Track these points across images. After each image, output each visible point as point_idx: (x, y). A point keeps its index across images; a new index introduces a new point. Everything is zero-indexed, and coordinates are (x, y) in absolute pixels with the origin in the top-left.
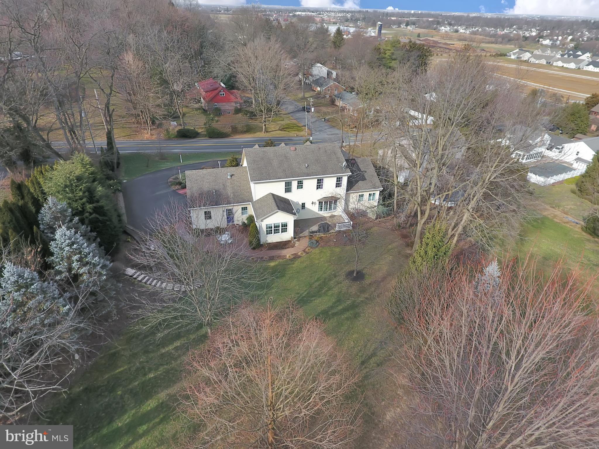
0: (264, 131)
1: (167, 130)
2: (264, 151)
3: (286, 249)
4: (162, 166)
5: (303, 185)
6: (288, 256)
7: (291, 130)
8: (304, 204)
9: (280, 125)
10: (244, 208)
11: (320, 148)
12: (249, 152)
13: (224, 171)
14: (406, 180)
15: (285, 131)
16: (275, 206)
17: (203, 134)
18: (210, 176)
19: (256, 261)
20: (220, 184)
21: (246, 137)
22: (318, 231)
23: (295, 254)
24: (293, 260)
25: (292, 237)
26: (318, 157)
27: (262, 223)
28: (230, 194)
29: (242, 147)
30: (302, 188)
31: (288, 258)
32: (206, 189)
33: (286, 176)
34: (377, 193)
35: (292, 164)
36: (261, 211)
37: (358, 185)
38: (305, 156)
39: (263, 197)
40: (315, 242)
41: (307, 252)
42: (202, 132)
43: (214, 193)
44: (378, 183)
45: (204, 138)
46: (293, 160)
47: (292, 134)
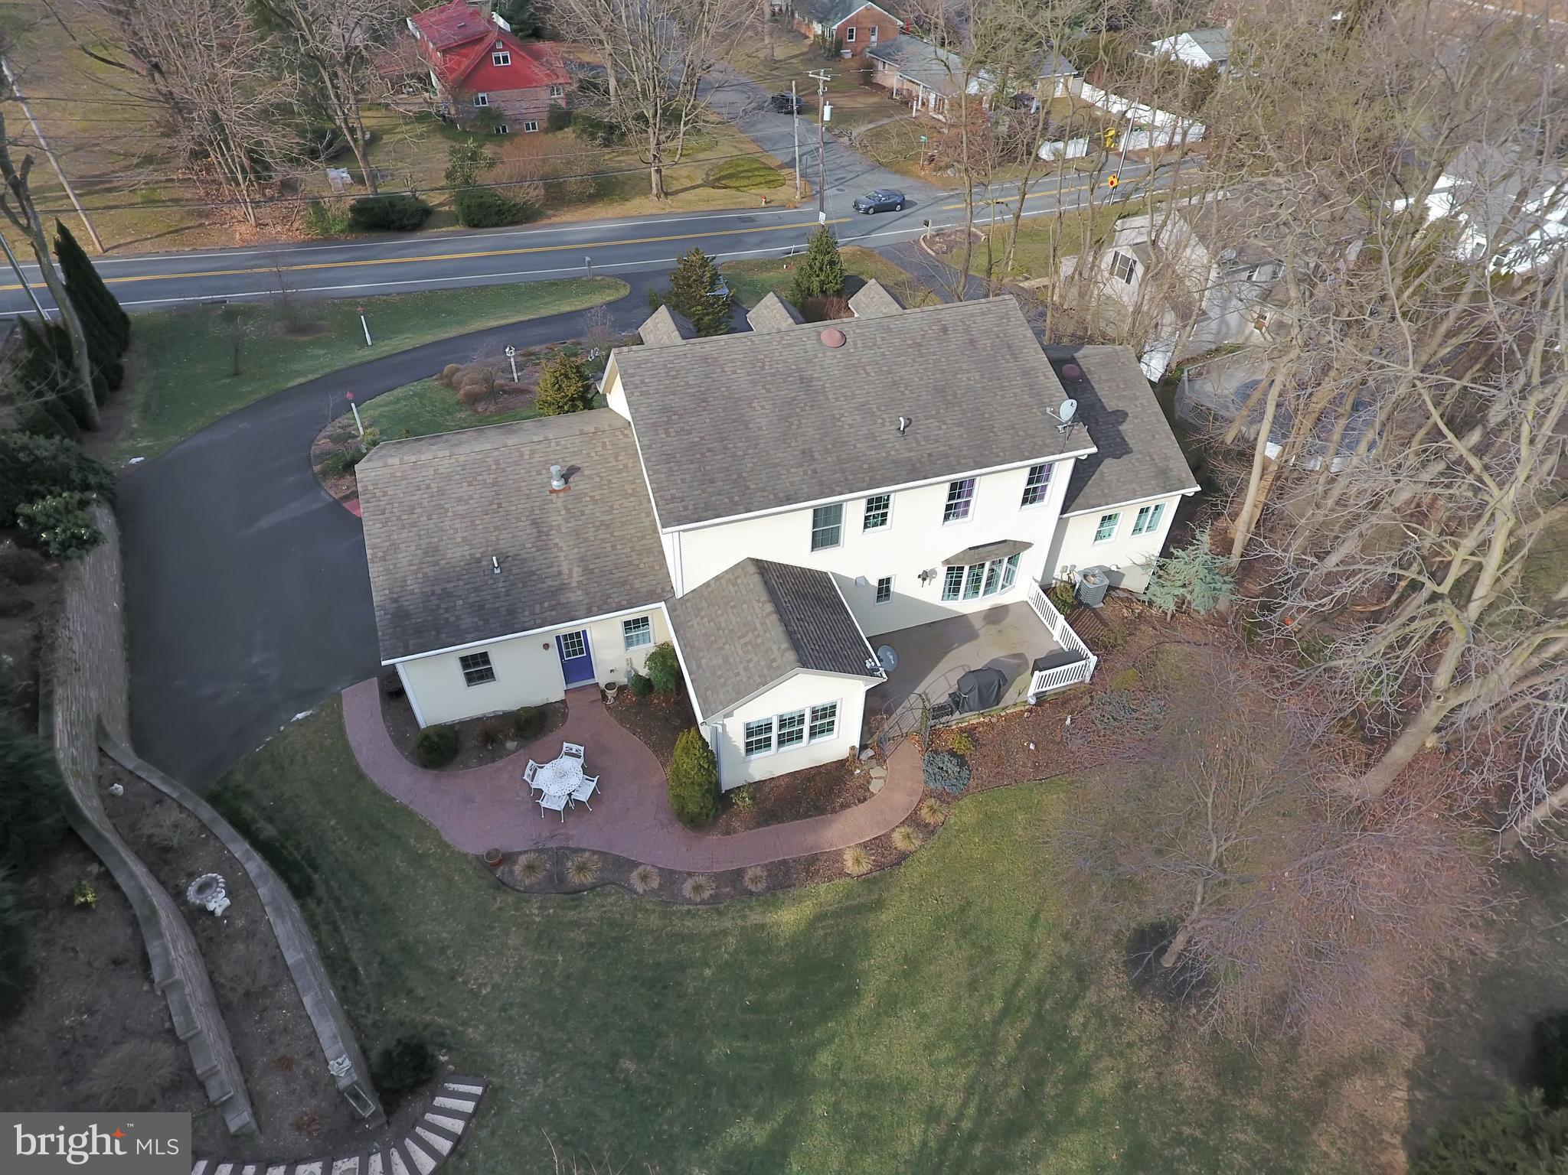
0: (654, 191)
1: (316, 203)
2: (704, 359)
3: (834, 811)
4: (297, 367)
5: (890, 511)
6: (849, 857)
7: (745, 182)
8: (888, 580)
9: (707, 167)
10: (636, 621)
11: (945, 330)
12: (639, 365)
15: (726, 187)
16: (785, 645)
17: (447, 212)
18: (470, 484)
19: (715, 899)
20: (518, 519)
21: (597, 217)
22: (957, 704)
23: (878, 845)
24: (875, 881)
25: (853, 748)
26: (943, 371)
27: (726, 721)
28: (571, 570)
29: (588, 259)
30: (883, 522)
31: (850, 866)
32: (456, 553)
33: (821, 484)
34: (1171, 504)
35: (839, 420)
36: (717, 661)
37: (1102, 479)
38: (889, 372)
39: (717, 579)
40: (952, 767)
41: (927, 825)
42: (441, 204)
43: (497, 571)
44: (1180, 464)
45: (451, 229)
46: (837, 400)
47: (752, 197)
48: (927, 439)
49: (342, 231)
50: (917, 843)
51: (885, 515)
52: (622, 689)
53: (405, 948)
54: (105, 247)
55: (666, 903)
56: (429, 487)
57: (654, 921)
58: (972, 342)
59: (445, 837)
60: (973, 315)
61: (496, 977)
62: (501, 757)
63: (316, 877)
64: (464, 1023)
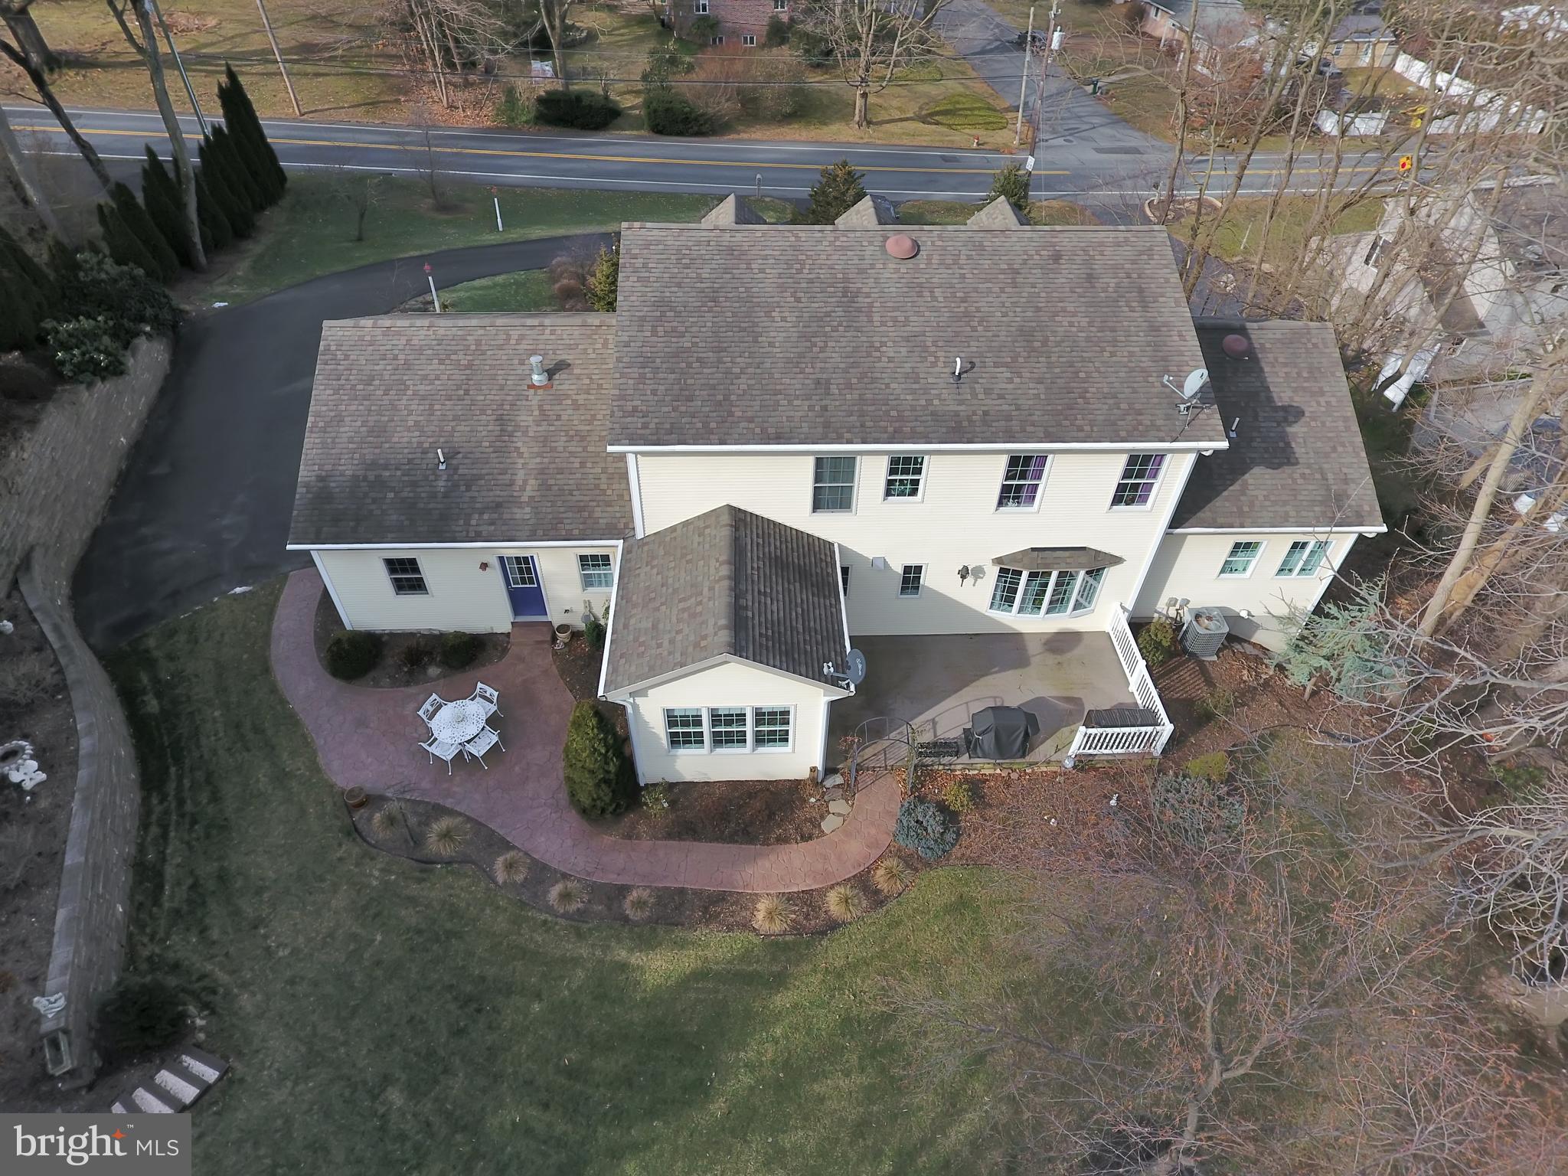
0: (857, 118)
1: (509, 92)
3: (766, 843)
5: (922, 478)
6: (763, 906)
8: (919, 569)
9: (922, 101)
10: (594, 557)
11: (1057, 257)
12: (647, 245)
13: (522, 337)
14: (1416, 391)
15: (938, 123)
16: (723, 622)
17: (636, 115)
18: (441, 362)
19: (582, 915)
20: (483, 412)
21: (788, 138)
22: (968, 742)
23: (808, 901)
24: (786, 947)
25: (813, 769)
26: (1038, 309)
27: (638, 700)
28: (525, 482)
29: (758, 176)
30: (914, 492)
31: (760, 919)
32: (404, 438)
33: (827, 425)
34: (1341, 545)
35: (878, 350)
36: (647, 624)
37: (1243, 492)
38: (964, 300)
39: (686, 524)
40: (934, 825)
41: (877, 892)
42: (632, 108)
43: (442, 467)
44: (1363, 489)
45: (635, 133)
46: (883, 324)
47: (964, 137)
48: (988, 392)
49: (526, 122)
50: (856, 912)
51: (916, 482)
52: (576, 635)
53: (223, 877)
54: (303, 111)
55: (523, 905)
56: (395, 358)
57: (501, 924)
58: (1090, 278)
59: (321, 760)
60: (1102, 244)
61: (301, 939)
62: (417, 683)
63: (173, 770)
64: (244, 985)
